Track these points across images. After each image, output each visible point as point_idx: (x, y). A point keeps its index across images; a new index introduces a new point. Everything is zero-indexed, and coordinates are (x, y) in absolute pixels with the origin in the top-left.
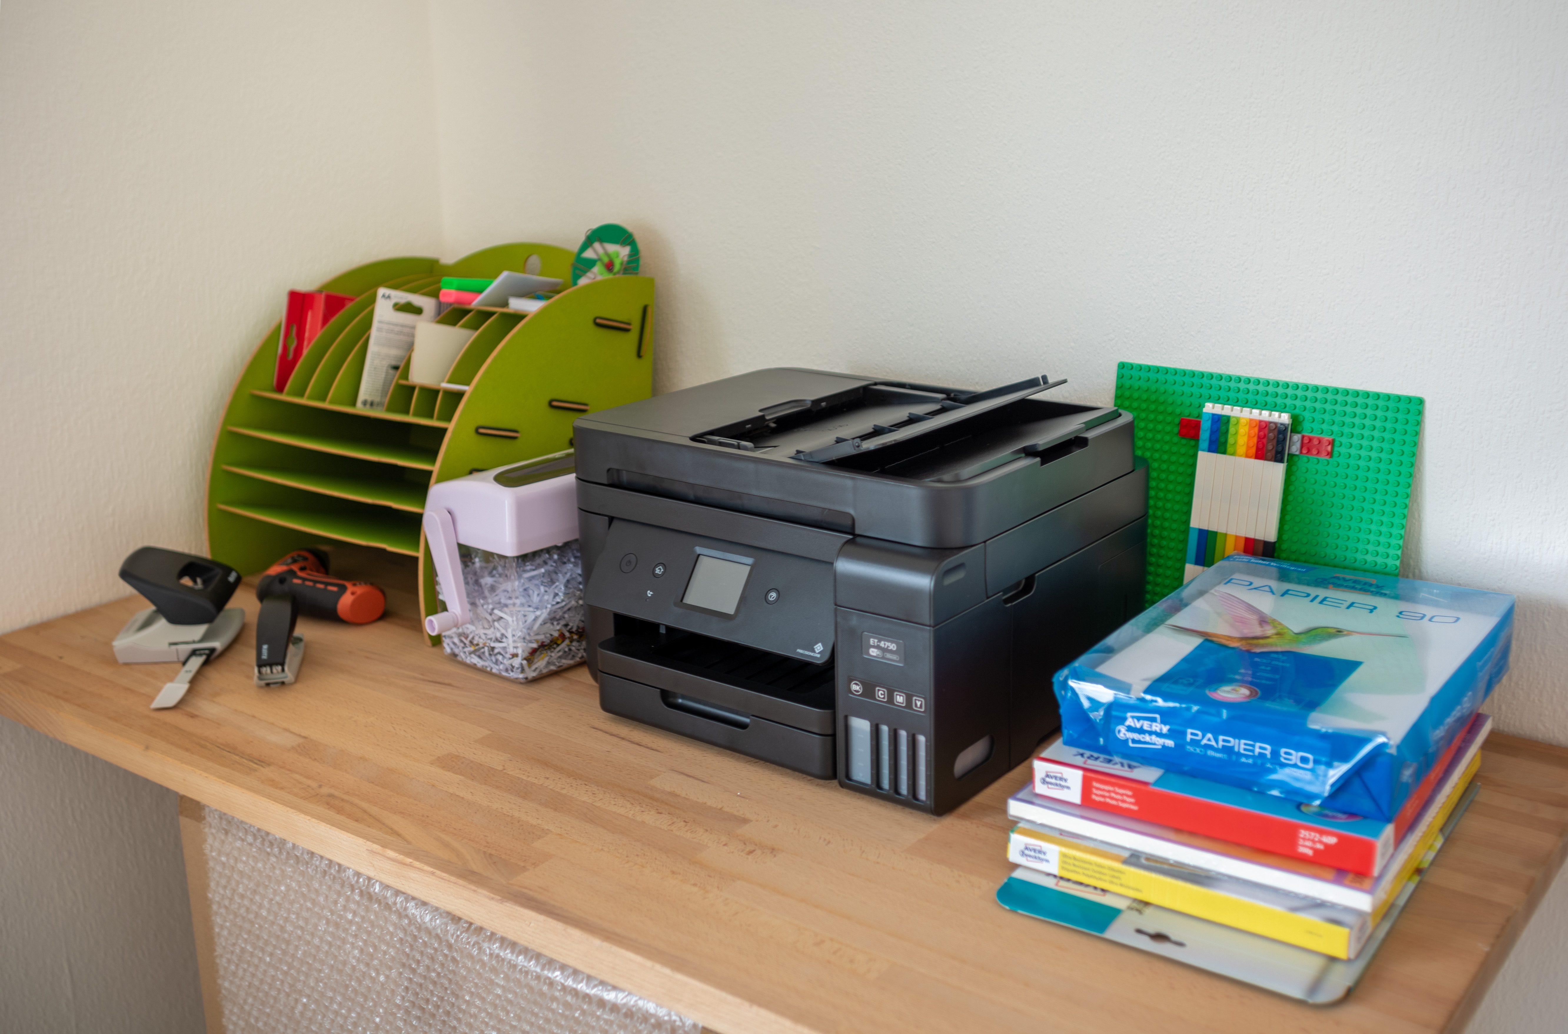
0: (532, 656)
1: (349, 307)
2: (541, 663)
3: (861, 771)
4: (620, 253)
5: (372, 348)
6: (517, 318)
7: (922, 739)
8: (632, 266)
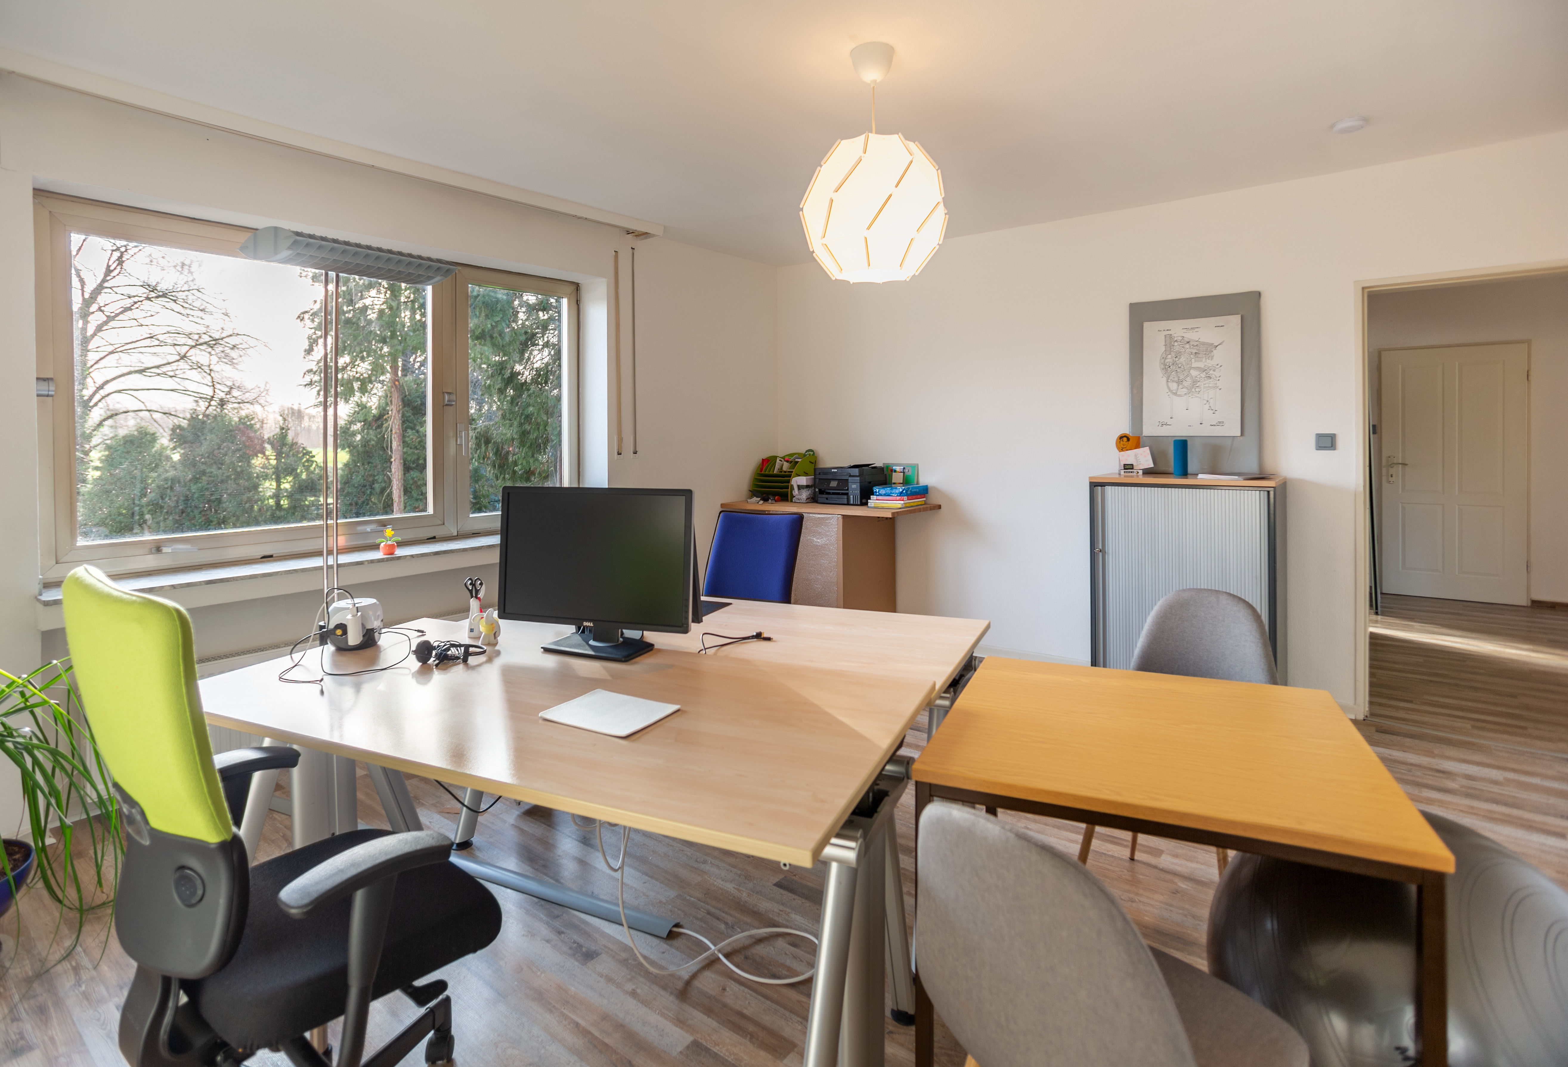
0: (807, 499)
1: (769, 461)
3: (852, 502)
4: (812, 452)
5: (776, 465)
6: (797, 462)
7: (858, 495)
8: (814, 453)
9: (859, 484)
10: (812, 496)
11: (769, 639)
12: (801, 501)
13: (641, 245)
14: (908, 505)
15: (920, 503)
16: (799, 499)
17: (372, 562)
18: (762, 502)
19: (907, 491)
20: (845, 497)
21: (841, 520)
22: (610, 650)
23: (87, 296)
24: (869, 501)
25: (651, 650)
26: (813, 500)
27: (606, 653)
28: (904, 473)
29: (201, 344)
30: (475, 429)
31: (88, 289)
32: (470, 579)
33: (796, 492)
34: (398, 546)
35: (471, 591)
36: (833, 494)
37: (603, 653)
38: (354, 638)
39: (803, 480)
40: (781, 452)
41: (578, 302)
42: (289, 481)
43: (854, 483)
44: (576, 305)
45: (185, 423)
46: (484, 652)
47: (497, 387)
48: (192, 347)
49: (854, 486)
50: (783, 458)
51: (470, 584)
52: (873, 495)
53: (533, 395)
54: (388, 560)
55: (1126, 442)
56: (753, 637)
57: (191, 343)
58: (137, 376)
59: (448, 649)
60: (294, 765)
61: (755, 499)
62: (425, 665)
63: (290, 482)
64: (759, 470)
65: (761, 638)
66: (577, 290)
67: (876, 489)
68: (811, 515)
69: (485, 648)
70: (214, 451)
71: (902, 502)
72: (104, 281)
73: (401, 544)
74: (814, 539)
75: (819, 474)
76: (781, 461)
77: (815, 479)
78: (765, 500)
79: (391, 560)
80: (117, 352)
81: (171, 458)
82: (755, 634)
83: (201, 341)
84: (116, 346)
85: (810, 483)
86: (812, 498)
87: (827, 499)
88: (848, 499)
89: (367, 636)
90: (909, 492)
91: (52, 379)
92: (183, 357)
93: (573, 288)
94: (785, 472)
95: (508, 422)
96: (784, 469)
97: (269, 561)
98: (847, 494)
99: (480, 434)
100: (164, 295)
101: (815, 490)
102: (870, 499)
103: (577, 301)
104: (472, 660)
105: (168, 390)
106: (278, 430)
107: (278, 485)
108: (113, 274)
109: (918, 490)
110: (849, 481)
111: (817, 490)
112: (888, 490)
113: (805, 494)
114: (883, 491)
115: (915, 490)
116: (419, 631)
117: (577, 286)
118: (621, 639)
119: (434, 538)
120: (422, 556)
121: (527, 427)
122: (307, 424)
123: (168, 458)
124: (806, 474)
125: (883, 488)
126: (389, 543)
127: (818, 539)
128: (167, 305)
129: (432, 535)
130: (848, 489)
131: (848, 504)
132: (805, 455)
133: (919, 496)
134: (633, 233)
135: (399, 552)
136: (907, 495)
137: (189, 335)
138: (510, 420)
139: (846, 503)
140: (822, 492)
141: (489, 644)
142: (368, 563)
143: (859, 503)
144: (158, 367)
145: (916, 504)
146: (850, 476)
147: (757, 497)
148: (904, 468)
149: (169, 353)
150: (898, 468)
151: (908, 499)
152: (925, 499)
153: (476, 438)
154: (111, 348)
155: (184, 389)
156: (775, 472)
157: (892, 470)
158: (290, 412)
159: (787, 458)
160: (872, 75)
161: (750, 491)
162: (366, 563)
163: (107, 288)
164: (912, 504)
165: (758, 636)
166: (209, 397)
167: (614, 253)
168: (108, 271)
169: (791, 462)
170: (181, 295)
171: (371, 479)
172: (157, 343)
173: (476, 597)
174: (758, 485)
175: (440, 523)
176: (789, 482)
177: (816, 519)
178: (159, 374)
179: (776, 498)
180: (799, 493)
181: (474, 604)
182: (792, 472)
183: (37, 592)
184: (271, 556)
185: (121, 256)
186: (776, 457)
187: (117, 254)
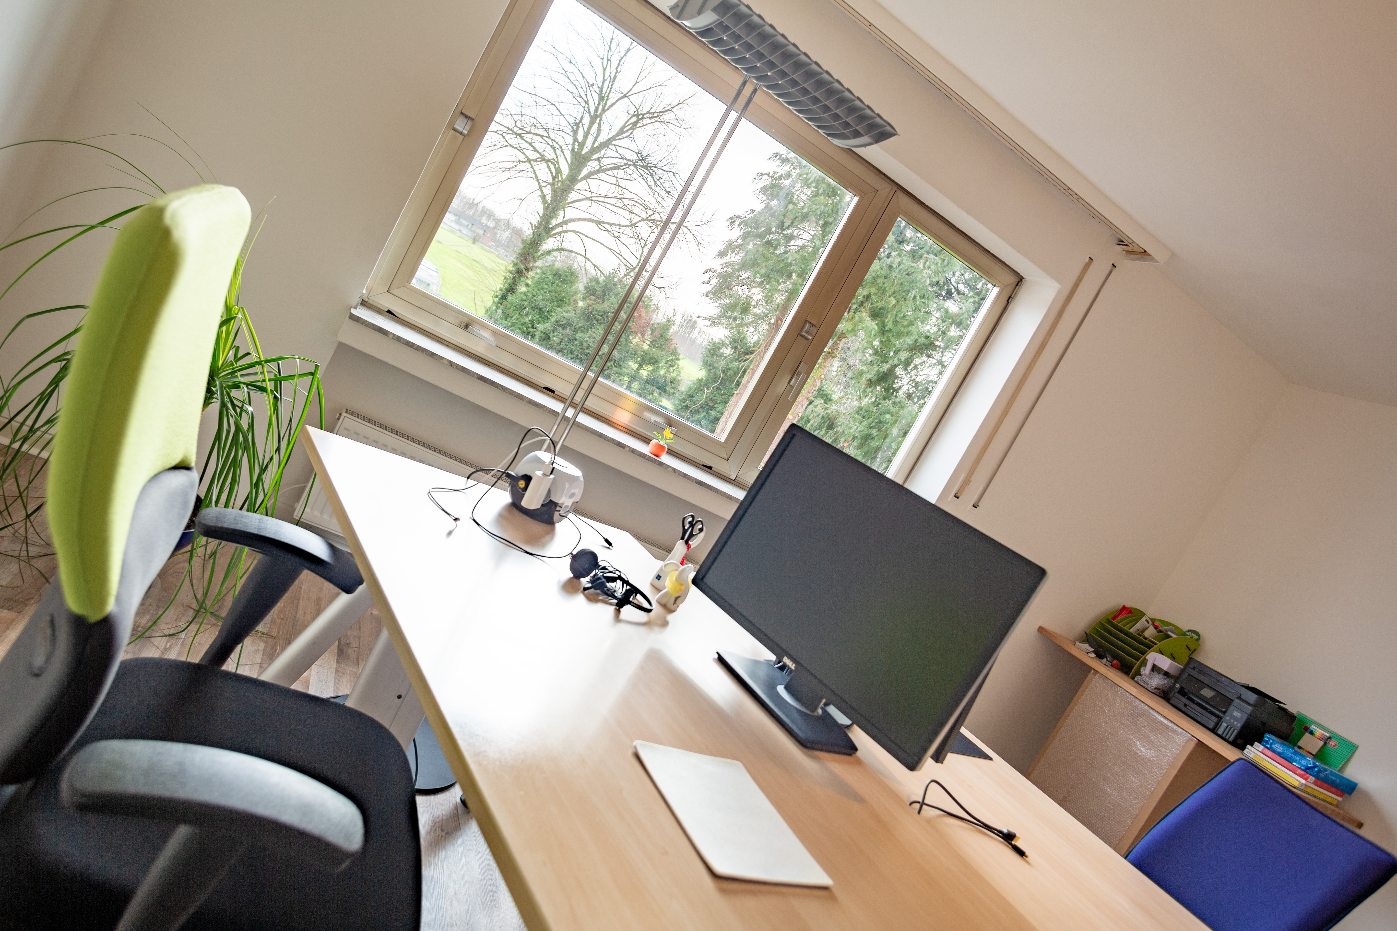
0: (1156, 688)
1: (1132, 614)
2: (1156, 691)
3: (1220, 732)
4: (1195, 637)
5: (1137, 624)
6: (1169, 636)
7: (1236, 731)
8: (1198, 640)
9: (1246, 716)
10: (1165, 689)
11: (1021, 853)
12: (1146, 686)
13: (1128, 266)
14: (1309, 790)
15: (1329, 800)
16: (1144, 682)
17: (633, 451)
18: (1093, 655)
19: (1319, 771)
20: (1215, 719)
21: (1192, 745)
22: (796, 715)
23: (596, 145)
24: (1248, 746)
25: (850, 755)
26: (1164, 695)
27: (788, 716)
28: (1325, 743)
29: (650, 220)
30: (826, 409)
31: (600, 140)
32: (692, 516)
33: (1146, 670)
34: (667, 452)
35: (685, 531)
36: (1198, 704)
37: (784, 713)
38: (532, 500)
39: (1165, 663)
40: (1152, 611)
41: (1009, 300)
42: (649, 369)
43: (1240, 710)
44: (1006, 302)
45: (602, 279)
46: (649, 611)
47: (869, 376)
48: (643, 220)
49: (1237, 714)
50: (1153, 621)
51: (690, 523)
52: (1260, 742)
53: (899, 405)
54: (649, 459)
56: (999, 833)
57: (644, 215)
58: (594, 225)
59: (613, 580)
60: (349, 590)
61: (1086, 646)
62: (576, 580)
63: (648, 371)
64: (1112, 616)
65: (1011, 844)
66: (1017, 285)
67: (1267, 737)
68: (1152, 712)
69: (655, 606)
70: (609, 312)
71: (1303, 781)
72: (614, 138)
73: (671, 452)
74: (1138, 744)
75: (1194, 668)
76: (1148, 623)
77: (1183, 671)
78: (1100, 656)
79: (652, 462)
80: (592, 200)
81: (577, 303)
82: (1005, 831)
83: (652, 217)
84: (594, 195)
85: (1172, 672)
86: (1164, 692)
87: (1185, 705)
88: (1217, 725)
89: (546, 508)
90: (1322, 775)
91: (472, 119)
92: (633, 225)
93: (1014, 280)
94: (1146, 638)
95: (860, 417)
96: (1147, 634)
97: (548, 395)
98: (1220, 718)
99: (828, 416)
100: (646, 167)
101: (1174, 684)
102: (1252, 745)
103: (1010, 297)
104: (627, 610)
105: (607, 247)
106: (664, 320)
107: (639, 369)
108: (624, 135)
109: (1338, 781)
110: (1234, 703)
111: (1178, 686)
112: (1289, 752)
113: (1157, 681)
114: (1278, 747)
115: (1334, 778)
116: (607, 541)
117: (1020, 280)
118: (820, 711)
119: (710, 468)
120: (684, 477)
121: (874, 432)
122: (694, 336)
123: (576, 301)
124: (1173, 657)
125: (1282, 744)
126: (662, 443)
127: (1143, 746)
128: (645, 176)
129: (709, 464)
130: (1224, 713)
131: (1213, 730)
132: (1184, 634)
133: (1333, 789)
134: (1127, 245)
135: (665, 459)
136: (1317, 777)
137: (646, 208)
138: (863, 417)
139: (1211, 727)
140: (1182, 692)
141: (664, 606)
142: (629, 451)
143: (1231, 740)
144: (611, 224)
145: (1322, 796)
146: (1239, 698)
147: (1090, 645)
148: (1330, 738)
149: (623, 218)
150: (1318, 732)
151: (1315, 783)
152: (1340, 799)
153: (823, 417)
154: (588, 195)
155: (619, 253)
156: (1132, 630)
157: (1306, 729)
158: (688, 319)
159: (1157, 623)
161: (1086, 633)
162: (628, 449)
163: (613, 145)
164: (1316, 794)
165: (1008, 838)
166: (632, 267)
167: (1087, 260)
168: (621, 132)
169: (1161, 631)
170: (659, 172)
171: (711, 404)
172: (621, 205)
173: (687, 542)
174: (1100, 632)
175: (725, 456)
176: (1143, 653)
177: (1155, 720)
178: (607, 231)
179: (1115, 662)
180: (1150, 674)
181: (680, 548)
182: (1156, 644)
183: (354, 304)
184: (553, 391)
185: (636, 123)
186: (1142, 614)
187: (634, 119)
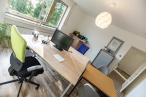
55: (105, 47)
59: (45, 42)
65: (72, 52)
74: (76, 41)
79: (40, 25)
89: (37, 36)
90: (86, 41)
94: (77, 33)
97: (28, 20)
129: (44, 24)
134: (76, 4)
141: (48, 42)
143: (82, 40)
146: (82, 37)
150: (86, 38)
160: (112, 6)
161: (73, 33)
180: (77, 36)
